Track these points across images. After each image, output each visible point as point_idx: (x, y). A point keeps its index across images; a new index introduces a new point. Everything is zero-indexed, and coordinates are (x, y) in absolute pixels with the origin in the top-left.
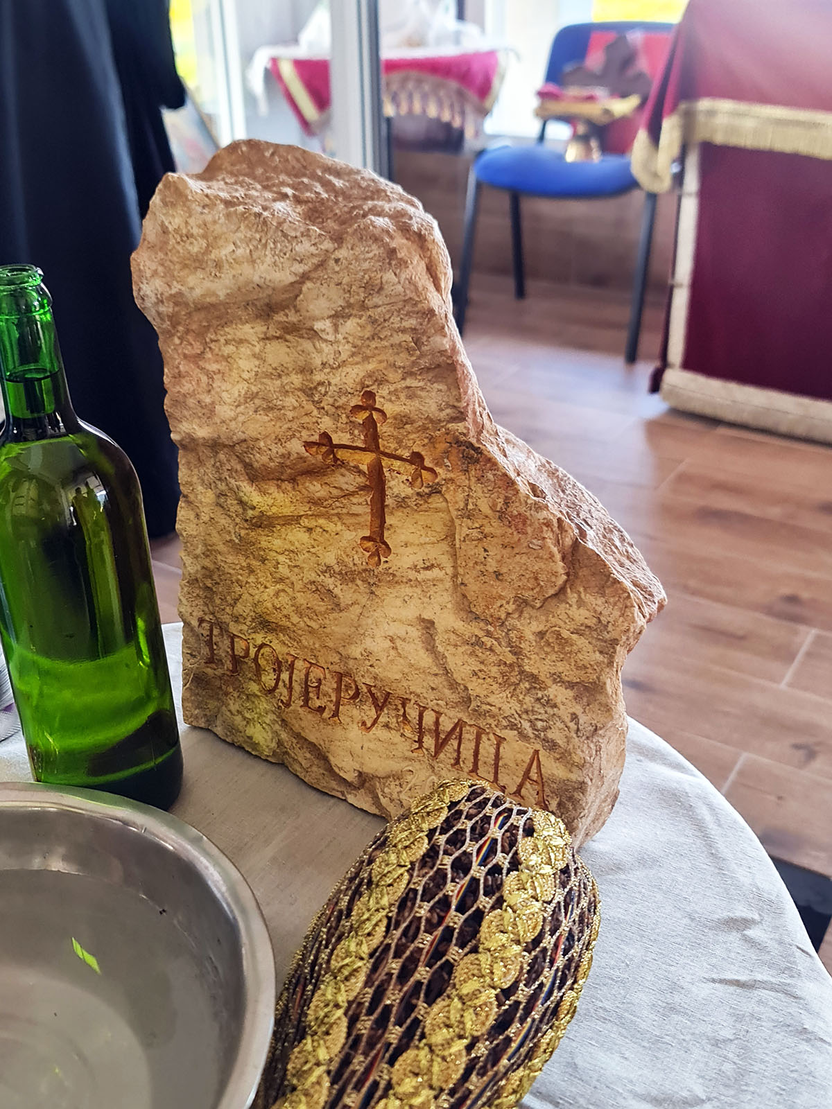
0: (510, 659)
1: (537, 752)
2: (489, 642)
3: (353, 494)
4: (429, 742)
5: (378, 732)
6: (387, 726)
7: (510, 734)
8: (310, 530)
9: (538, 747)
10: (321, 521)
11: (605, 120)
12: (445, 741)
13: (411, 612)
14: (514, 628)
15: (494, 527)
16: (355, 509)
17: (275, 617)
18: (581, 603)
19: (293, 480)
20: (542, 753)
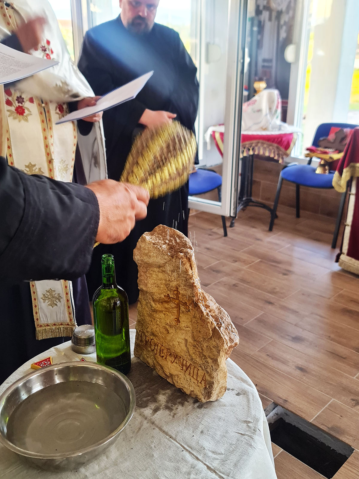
0: (201, 351)
1: (205, 373)
2: (197, 346)
3: (174, 308)
4: (184, 368)
5: (174, 364)
6: (176, 363)
7: (200, 368)
8: (164, 314)
9: (205, 372)
10: (167, 313)
11: (331, 161)
12: (188, 368)
13: (183, 337)
14: (202, 344)
15: (199, 321)
16: (174, 311)
17: (156, 333)
18: (214, 341)
19: (162, 303)
20: (206, 374)
